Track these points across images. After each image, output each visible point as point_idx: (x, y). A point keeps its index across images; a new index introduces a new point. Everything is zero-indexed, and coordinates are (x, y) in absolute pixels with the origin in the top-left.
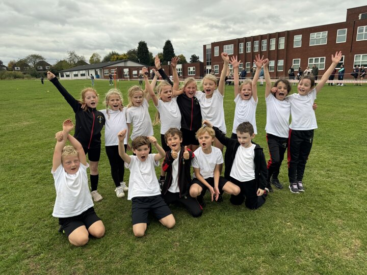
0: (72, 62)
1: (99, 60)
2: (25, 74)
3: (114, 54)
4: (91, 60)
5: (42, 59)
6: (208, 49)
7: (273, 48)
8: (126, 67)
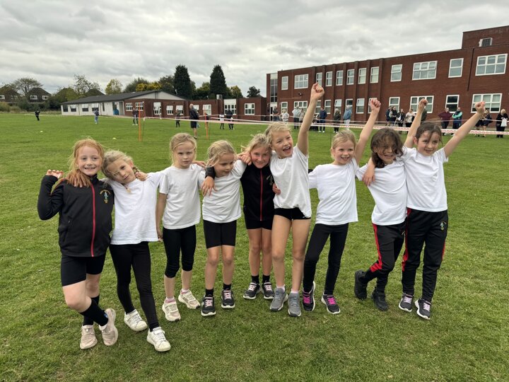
0: (80, 91)
1: (119, 89)
2: (11, 105)
3: (140, 82)
4: (108, 89)
5: (38, 85)
6: (273, 80)
7: (363, 81)
8: (157, 101)
